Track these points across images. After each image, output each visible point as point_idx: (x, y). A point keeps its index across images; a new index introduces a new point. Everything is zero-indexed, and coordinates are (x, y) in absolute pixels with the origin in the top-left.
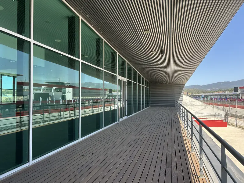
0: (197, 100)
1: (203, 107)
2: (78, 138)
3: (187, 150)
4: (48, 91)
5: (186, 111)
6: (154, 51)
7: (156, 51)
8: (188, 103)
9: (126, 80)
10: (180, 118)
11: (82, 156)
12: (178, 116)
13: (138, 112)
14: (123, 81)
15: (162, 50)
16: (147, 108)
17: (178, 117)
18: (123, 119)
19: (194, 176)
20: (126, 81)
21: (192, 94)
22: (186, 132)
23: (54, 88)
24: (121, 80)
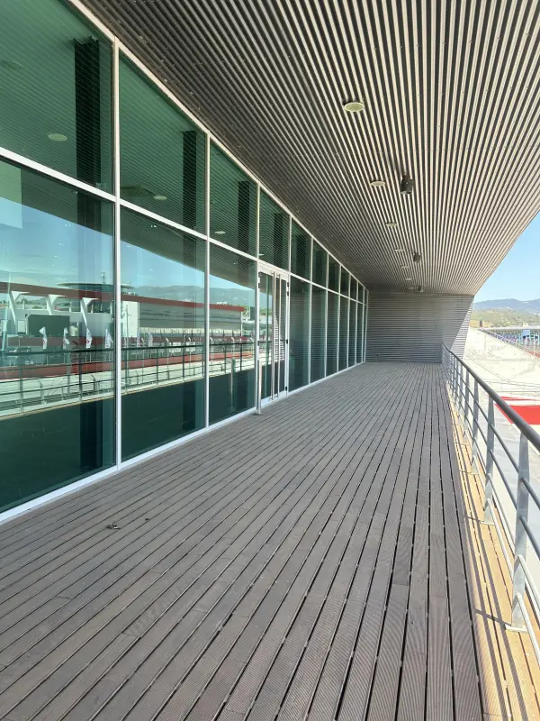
0: (511, 343)
1: (526, 365)
2: (114, 463)
3: (469, 515)
4: (68, 310)
5: (472, 380)
6: (380, 180)
7: (385, 181)
8: (481, 353)
9: (285, 275)
10: (452, 400)
11: (109, 527)
12: (447, 394)
13: (326, 378)
14: (278, 280)
15: (404, 177)
16: (356, 364)
17: (447, 398)
18: (276, 400)
19: (490, 621)
20: (288, 280)
21: (496, 326)
22: (469, 448)
23: (87, 301)
24: (270, 277)
